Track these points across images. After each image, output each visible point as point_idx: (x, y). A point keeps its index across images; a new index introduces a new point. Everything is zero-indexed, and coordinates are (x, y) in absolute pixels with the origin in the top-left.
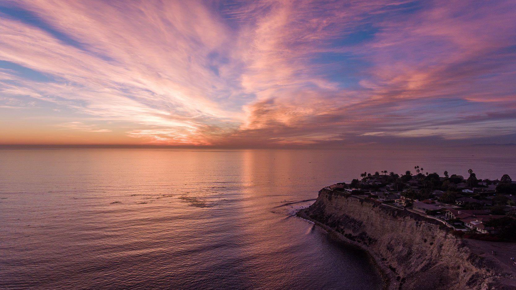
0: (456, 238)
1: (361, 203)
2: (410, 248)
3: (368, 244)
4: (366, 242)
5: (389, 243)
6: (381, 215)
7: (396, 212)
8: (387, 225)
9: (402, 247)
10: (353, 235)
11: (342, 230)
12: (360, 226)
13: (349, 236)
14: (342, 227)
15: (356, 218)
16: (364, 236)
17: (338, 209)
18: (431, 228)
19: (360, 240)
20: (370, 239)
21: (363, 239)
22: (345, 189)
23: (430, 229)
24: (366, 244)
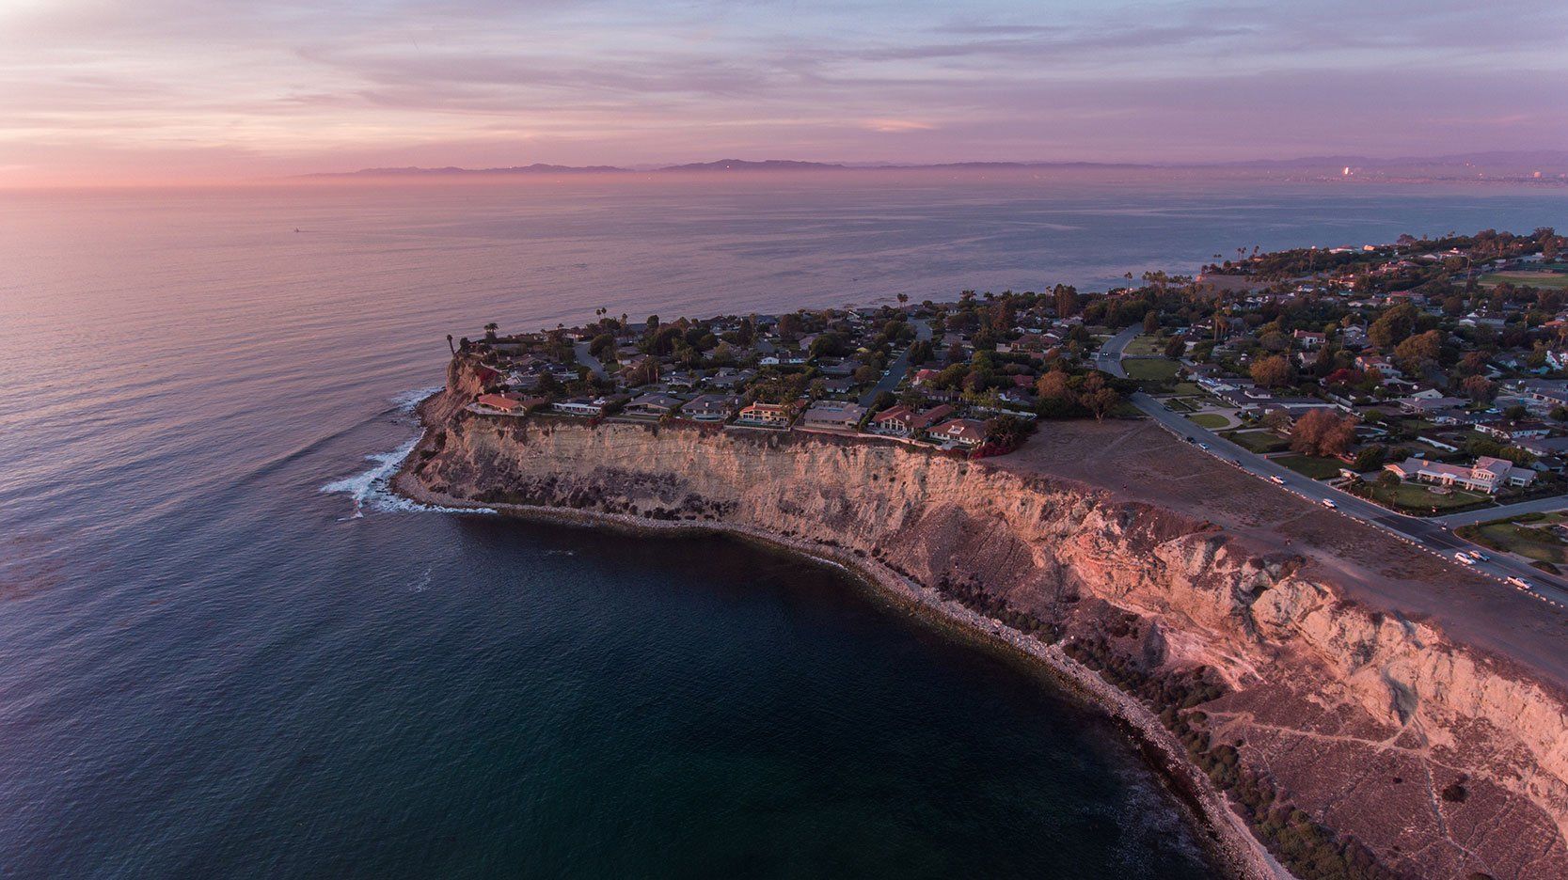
0: (957, 461)
1: (650, 433)
2: (842, 498)
3: (716, 516)
4: (709, 513)
5: (780, 501)
6: (738, 450)
7: (775, 439)
8: (760, 468)
9: (824, 500)
10: (667, 508)
11: (626, 506)
12: (673, 485)
13: (659, 514)
14: (623, 500)
15: (647, 468)
16: (697, 503)
17: (569, 458)
18: (882, 453)
19: (691, 514)
20: (717, 507)
21: (700, 510)
22: (556, 404)
23: (880, 456)
24: (712, 517)
